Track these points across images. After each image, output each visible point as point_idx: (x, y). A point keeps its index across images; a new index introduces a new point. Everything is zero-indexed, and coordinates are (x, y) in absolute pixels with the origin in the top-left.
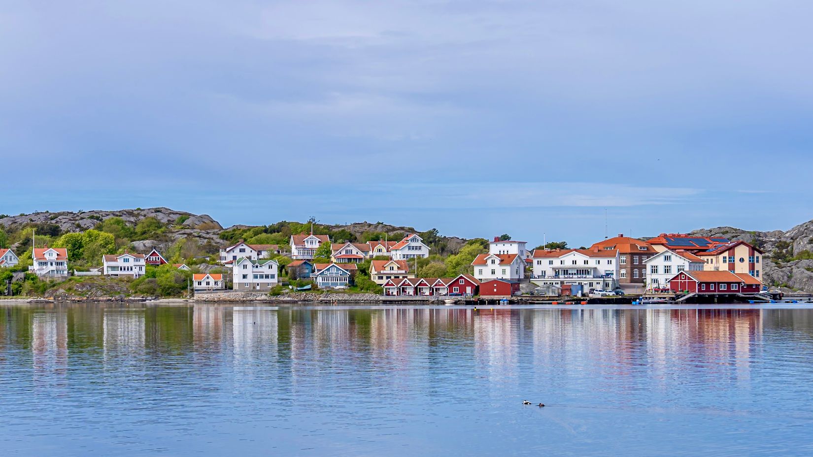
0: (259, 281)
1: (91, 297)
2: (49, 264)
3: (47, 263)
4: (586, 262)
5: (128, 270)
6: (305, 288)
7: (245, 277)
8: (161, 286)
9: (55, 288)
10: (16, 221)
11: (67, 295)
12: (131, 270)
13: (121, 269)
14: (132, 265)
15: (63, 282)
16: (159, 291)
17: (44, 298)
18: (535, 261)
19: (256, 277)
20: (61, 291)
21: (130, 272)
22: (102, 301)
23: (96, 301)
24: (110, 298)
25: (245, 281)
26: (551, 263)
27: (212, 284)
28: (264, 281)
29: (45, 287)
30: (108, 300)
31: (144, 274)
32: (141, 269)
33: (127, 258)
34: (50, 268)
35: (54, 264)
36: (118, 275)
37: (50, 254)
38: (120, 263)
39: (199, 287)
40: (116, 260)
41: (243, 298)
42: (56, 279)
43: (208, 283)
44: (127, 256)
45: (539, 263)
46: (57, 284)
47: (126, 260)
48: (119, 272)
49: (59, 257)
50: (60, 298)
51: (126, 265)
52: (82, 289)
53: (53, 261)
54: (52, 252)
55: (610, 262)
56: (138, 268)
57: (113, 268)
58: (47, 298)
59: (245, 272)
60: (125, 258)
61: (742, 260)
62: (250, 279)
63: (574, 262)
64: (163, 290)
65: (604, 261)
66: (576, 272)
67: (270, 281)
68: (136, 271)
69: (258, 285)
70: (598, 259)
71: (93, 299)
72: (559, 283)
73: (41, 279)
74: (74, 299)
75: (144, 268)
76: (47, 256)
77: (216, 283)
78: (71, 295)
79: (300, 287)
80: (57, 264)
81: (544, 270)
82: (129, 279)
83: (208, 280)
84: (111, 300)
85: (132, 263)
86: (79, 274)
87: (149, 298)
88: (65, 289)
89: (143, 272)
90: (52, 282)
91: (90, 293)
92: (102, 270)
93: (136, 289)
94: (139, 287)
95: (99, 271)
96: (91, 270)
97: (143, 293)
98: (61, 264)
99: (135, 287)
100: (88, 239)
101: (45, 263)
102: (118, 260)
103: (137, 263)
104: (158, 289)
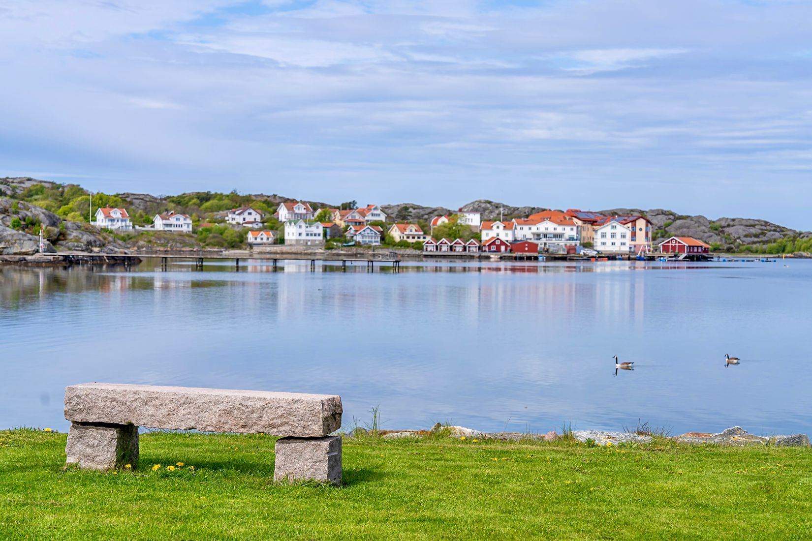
0: (310, 238)
2: (116, 221)
4: (555, 229)
5: (179, 227)
6: (350, 244)
7: (300, 234)
8: (226, 240)
9: (133, 240)
11: (150, 246)
12: (182, 227)
13: (174, 226)
14: (182, 223)
15: (136, 235)
16: (226, 244)
18: (518, 227)
19: (307, 235)
21: (181, 229)
22: (186, 251)
25: (300, 238)
26: (530, 229)
27: (265, 240)
28: (313, 238)
31: (192, 230)
32: (188, 227)
33: (178, 217)
34: (120, 224)
35: (120, 221)
36: (171, 231)
37: (115, 213)
38: (172, 220)
39: (255, 242)
41: (304, 251)
42: (130, 233)
43: (262, 239)
44: (179, 216)
45: (521, 229)
46: (132, 237)
47: (178, 219)
48: (172, 229)
49: (122, 216)
50: (144, 249)
51: (178, 223)
52: (160, 241)
53: (119, 218)
55: (572, 229)
56: (186, 226)
57: (166, 225)
59: (300, 231)
61: (641, 229)
62: (304, 237)
63: (546, 229)
64: (228, 243)
65: (568, 228)
66: (553, 236)
67: (317, 238)
68: (185, 229)
69: (309, 241)
70: (564, 227)
72: (543, 244)
73: (115, 233)
74: (159, 249)
75: (191, 226)
76: (113, 215)
77: (268, 239)
78: (154, 245)
79: (346, 243)
80: (122, 221)
81: (525, 234)
82: (181, 234)
83: (262, 237)
85: (182, 221)
86: (143, 230)
87: (222, 250)
88: (144, 241)
89: (190, 229)
90: (128, 236)
91: (169, 245)
92: (153, 227)
93: (205, 242)
94: (208, 241)
95: (151, 227)
96: (146, 226)
97: (215, 245)
98: (125, 221)
99: (203, 241)
100: (100, 202)
101: (113, 220)
102: (170, 219)
103: (185, 222)
104: (224, 242)
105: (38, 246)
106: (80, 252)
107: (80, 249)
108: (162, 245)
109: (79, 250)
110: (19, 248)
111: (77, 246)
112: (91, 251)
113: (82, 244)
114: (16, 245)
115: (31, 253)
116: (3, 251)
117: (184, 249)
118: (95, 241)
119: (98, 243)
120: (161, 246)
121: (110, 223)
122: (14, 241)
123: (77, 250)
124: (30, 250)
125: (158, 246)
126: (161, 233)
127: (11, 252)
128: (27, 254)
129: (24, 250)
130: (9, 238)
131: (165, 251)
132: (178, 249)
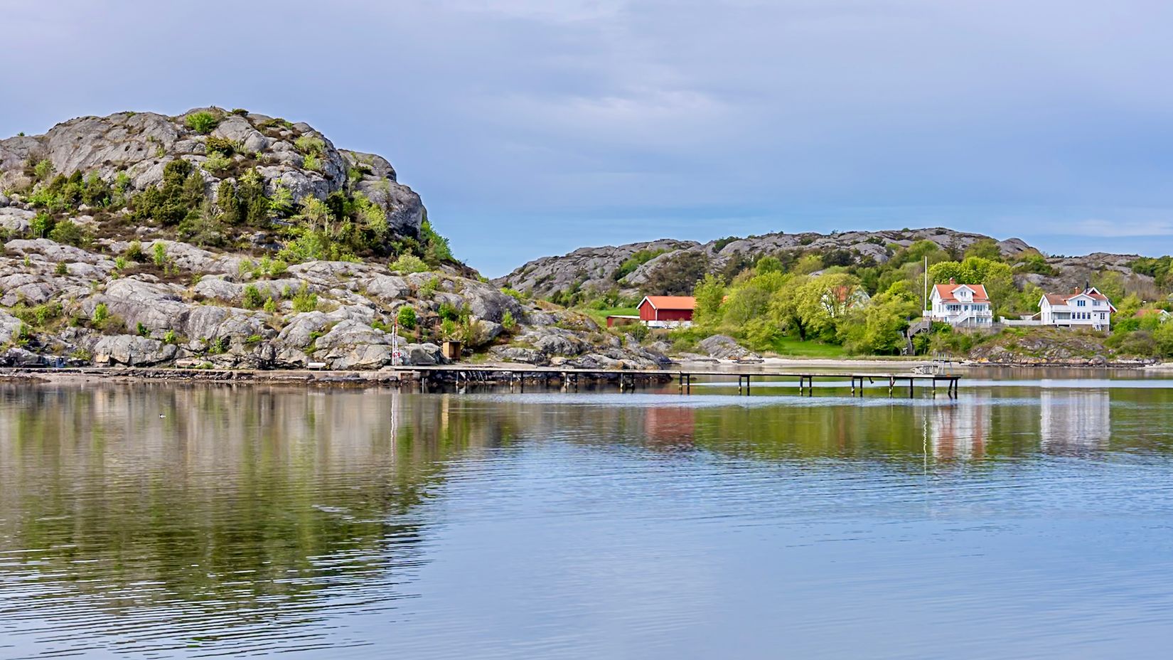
1: (1053, 359)
2: (963, 308)
3: (960, 306)
5: (1084, 317)
8: (1160, 343)
9: (985, 344)
10: (755, 246)
11: (1011, 355)
12: (1089, 317)
13: (1074, 317)
14: (1090, 311)
15: (996, 335)
16: (1157, 351)
17: (970, 359)
20: (998, 349)
21: (1086, 322)
22: (1074, 365)
23: (1063, 365)
24: (1086, 361)
29: (969, 342)
30: (1085, 364)
31: (1108, 323)
32: (1102, 317)
33: (1083, 299)
34: (968, 314)
35: (970, 308)
36: (1068, 326)
37: (962, 293)
38: (1071, 306)
40: (1064, 303)
42: (983, 331)
44: (1083, 297)
46: (985, 338)
47: (1081, 303)
48: (1069, 321)
49: (976, 298)
50: (1001, 360)
51: (1081, 310)
52: (1033, 346)
53: (968, 303)
54: (965, 290)
56: (1098, 315)
57: (1060, 315)
58: (976, 359)
60: (1080, 299)
64: (1162, 349)
68: (1095, 321)
71: (1057, 363)
74: (1025, 361)
75: (1107, 316)
76: (957, 297)
78: (1018, 354)
80: (974, 307)
82: (1083, 333)
84: (1087, 363)
85: (1089, 307)
86: (1012, 324)
87: (1147, 361)
88: (1004, 346)
89: (1107, 322)
90: (978, 336)
91: (1048, 353)
92: (1039, 318)
93: (1117, 347)
94: (1124, 344)
95: (1034, 319)
96: (1022, 317)
97: (1134, 353)
98: (980, 308)
99: (1115, 344)
100: (972, 272)
101: (956, 307)
102: (1067, 302)
103: (1097, 308)
104: (1155, 347)
105: (391, 354)
106: (526, 365)
107: (526, 359)
108: (1034, 354)
109: (523, 362)
110: (358, 357)
111: (521, 355)
112: (549, 363)
113: (532, 351)
114: (354, 352)
115: (375, 365)
116: (332, 363)
117: (1071, 361)
118: (562, 345)
119: (567, 348)
120: (1031, 355)
121: (948, 313)
122: (353, 346)
123: (519, 361)
124: (373, 361)
125: (1025, 355)
126: (1045, 330)
127: (344, 366)
128: (367, 368)
129: (363, 362)
130: (347, 341)
131: (1036, 365)
132: (1060, 361)
